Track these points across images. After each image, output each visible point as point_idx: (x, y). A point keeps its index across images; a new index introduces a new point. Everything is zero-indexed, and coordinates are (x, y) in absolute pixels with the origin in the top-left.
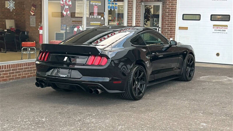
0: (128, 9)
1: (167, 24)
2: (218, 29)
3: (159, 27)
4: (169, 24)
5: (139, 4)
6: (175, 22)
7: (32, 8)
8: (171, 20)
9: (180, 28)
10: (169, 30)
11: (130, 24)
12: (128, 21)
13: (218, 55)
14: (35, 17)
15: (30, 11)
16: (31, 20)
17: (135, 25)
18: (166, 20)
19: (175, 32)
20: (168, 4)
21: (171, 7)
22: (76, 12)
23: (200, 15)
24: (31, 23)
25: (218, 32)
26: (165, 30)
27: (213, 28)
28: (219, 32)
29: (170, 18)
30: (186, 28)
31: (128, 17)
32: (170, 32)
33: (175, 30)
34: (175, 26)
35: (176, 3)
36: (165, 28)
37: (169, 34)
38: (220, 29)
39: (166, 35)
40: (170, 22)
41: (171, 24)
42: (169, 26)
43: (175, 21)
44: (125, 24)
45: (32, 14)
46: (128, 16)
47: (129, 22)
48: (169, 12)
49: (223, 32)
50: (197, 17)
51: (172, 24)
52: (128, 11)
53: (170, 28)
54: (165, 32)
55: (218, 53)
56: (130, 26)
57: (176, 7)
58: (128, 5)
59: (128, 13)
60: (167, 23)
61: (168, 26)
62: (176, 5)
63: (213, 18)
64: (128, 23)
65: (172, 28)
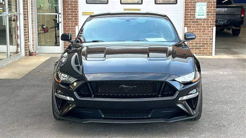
3: (59, 12)
4: (73, 9)
6: (78, 7)
8: (74, 4)
9: (84, 14)
10: (73, 17)
18: (68, 4)
26: (68, 17)
32: (75, 19)
36: (68, 14)
37: (73, 22)
39: (70, 22)
40: (74, 7)
41: (75, 9)
42: (73, 12)
43: (78, 4)
53: (74, 14)
54: (68, 19)
60: (70, 8)
61: (71, 12)
65: (76, 14)
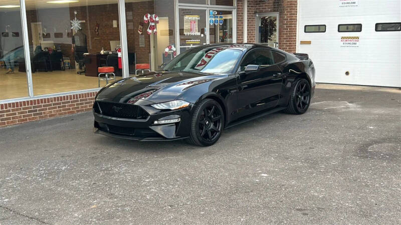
0: (237, 23)
1: (285, 39)
2: (347, 42)
4: (287, 39)
5: (253, 16)
6: (296, 36)
7: (140, 26)
8: (289, 34)
9: (302, 43)
11: (241, 40)
12: (237, 37)
13: (347, 73)
14: (143, 36)
15: (138, 29)
16: (140, 39)
17: (246, 42)
18: (283, 34)
19: (295, 48)
20: (286, 15)
21: (289, 17)
22: (184, 28)
23: (325, 25)
24: (140, 43)
25: (347, 45)
26: (283, 46)
27: (342, 41)
28: (349, 45)
29: (289, 31)
30: (309, 43)
31: (238, 33)
33: (295, 46)
34: (295, 41)
35: (297, 12)
36: (283, 43)
38: (350, 42)
40: (289, 36)
42: (288, 41)
43: (296, 34)
44: (235, 41)
45: (140, 33)
46: (237, 30)
47: (239, 37)
48: (287, 24)
49: (354, 45)
50: (321, 29)
51: (291, 39)
52: (237, 25)
53: (289, 43)
54: (283, 48)
55: (347, 71)
56: (240, 43)
57: (296, 17)
58: (237, 18)
59: (237, 28)
60: (285, 37)
61: (286, 41)
62: (296, 14)
63: (342, 28)
64: (237, 40)
65: (291, 43)
